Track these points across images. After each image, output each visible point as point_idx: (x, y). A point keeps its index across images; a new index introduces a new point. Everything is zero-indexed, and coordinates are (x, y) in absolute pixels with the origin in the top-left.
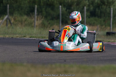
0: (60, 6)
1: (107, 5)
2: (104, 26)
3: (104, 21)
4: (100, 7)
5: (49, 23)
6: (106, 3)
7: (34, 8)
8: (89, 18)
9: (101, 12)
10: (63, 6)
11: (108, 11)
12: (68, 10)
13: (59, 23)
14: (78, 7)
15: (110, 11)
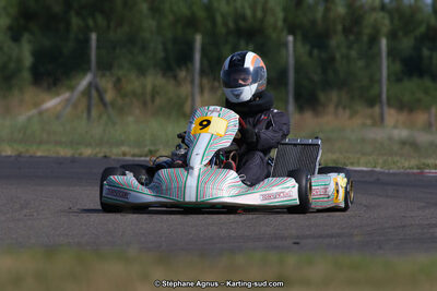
0: (290, 38)
7: (190, 46)
8: (399, 80)
10: (299, 37)
12: (316, 52)
13: (287, 102)
14: (352, 37)
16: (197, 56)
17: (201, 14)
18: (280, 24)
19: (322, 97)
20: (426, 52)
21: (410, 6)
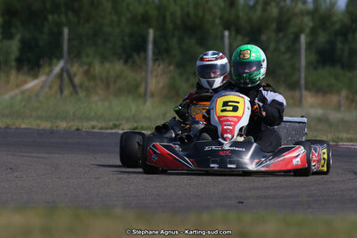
8: (316, 68)
20: (339, 45)
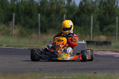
0: (39, 15)
1: (87, 14)
2: (84, 35)
3: (84, 29)
4: (80, 15)
5: (28, 32)
6: (86, 12)
7: (12, 16)
9: (81, 21)
10: (42, 14)
11: (88, 19)
13: (38, 32)
14: (57, 15)
15: (90, 20)
16: (14, 19)
17: (15, 8)
18: (36, 10)
19: (47, 30)
21: (72, 6)
